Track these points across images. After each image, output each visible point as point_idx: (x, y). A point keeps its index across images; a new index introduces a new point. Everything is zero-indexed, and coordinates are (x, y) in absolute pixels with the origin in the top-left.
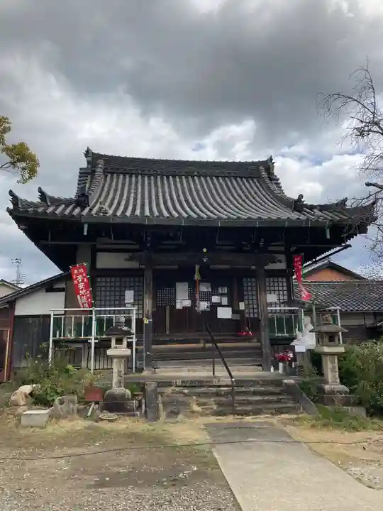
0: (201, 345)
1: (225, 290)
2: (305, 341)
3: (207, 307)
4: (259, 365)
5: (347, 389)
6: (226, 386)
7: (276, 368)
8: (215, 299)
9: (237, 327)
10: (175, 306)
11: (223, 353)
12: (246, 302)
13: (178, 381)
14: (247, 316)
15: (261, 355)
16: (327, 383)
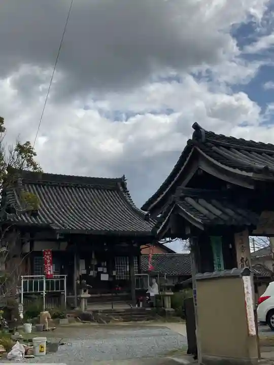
1: (105, 264)
2: (154, 291)
3: (95, 274)
5: (174, 310)
7: (139, 306)
8: (100, 269)
9: (110, 286)
14: (116, 278)
16: (166, 308)
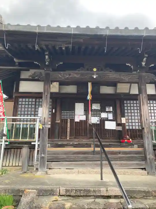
0: (91, 149)
1: (111, 109)
3: (98, 121)
4: (142, 169)
6: (116, 197)
8: (104, 115)
9: (119, 136)
10: (73, 120)
11: (109, 156)
12: (127, 118)
13: (61, 189)
15: (145, 159)
